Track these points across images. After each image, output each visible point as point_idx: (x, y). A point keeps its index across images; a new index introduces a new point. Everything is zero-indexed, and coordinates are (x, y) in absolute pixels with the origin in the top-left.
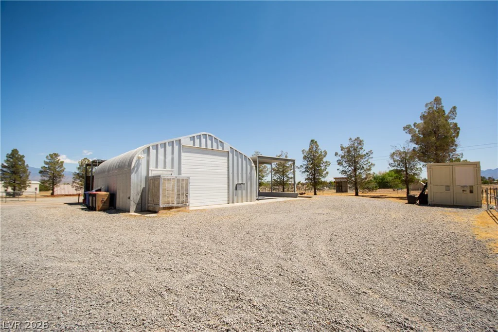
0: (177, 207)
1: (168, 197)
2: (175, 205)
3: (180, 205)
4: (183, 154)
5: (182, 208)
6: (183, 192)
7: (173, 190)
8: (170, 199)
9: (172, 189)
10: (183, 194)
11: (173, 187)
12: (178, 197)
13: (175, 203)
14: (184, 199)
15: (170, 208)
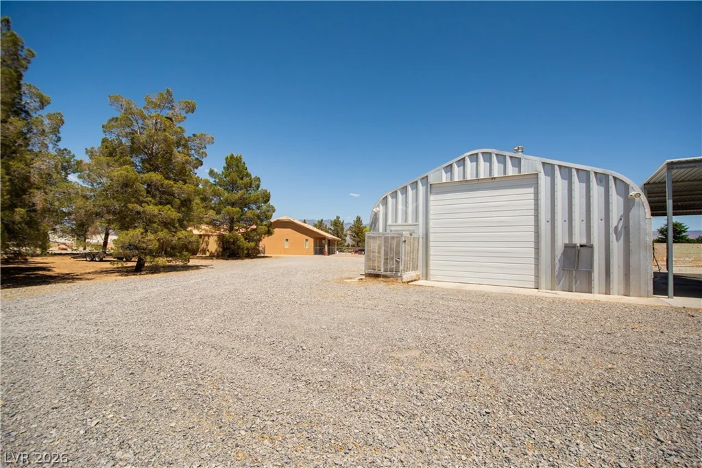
0: (385, 276)
1: (374, 261)
2: (382, 272)
3: (388, 273)
4: (432, 198)
5: (391, 279)
6: (392, 255)
7: (379, 252)
8: (376, 264)
9: (378, 250)
10: (392, 259)
11: (379, 247)
12: (386, 263)
13: (382, 269)
14: (394, 266)
15: (377, 276)
